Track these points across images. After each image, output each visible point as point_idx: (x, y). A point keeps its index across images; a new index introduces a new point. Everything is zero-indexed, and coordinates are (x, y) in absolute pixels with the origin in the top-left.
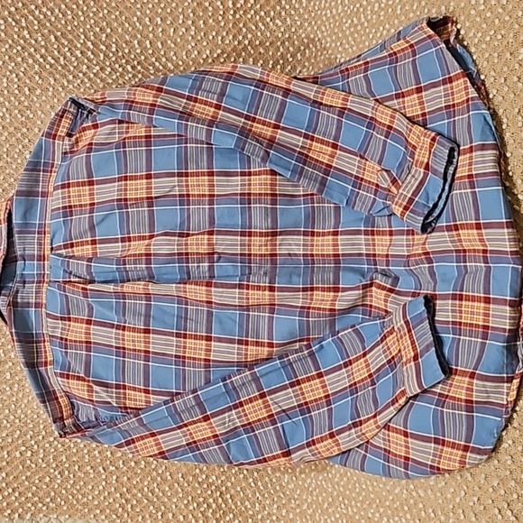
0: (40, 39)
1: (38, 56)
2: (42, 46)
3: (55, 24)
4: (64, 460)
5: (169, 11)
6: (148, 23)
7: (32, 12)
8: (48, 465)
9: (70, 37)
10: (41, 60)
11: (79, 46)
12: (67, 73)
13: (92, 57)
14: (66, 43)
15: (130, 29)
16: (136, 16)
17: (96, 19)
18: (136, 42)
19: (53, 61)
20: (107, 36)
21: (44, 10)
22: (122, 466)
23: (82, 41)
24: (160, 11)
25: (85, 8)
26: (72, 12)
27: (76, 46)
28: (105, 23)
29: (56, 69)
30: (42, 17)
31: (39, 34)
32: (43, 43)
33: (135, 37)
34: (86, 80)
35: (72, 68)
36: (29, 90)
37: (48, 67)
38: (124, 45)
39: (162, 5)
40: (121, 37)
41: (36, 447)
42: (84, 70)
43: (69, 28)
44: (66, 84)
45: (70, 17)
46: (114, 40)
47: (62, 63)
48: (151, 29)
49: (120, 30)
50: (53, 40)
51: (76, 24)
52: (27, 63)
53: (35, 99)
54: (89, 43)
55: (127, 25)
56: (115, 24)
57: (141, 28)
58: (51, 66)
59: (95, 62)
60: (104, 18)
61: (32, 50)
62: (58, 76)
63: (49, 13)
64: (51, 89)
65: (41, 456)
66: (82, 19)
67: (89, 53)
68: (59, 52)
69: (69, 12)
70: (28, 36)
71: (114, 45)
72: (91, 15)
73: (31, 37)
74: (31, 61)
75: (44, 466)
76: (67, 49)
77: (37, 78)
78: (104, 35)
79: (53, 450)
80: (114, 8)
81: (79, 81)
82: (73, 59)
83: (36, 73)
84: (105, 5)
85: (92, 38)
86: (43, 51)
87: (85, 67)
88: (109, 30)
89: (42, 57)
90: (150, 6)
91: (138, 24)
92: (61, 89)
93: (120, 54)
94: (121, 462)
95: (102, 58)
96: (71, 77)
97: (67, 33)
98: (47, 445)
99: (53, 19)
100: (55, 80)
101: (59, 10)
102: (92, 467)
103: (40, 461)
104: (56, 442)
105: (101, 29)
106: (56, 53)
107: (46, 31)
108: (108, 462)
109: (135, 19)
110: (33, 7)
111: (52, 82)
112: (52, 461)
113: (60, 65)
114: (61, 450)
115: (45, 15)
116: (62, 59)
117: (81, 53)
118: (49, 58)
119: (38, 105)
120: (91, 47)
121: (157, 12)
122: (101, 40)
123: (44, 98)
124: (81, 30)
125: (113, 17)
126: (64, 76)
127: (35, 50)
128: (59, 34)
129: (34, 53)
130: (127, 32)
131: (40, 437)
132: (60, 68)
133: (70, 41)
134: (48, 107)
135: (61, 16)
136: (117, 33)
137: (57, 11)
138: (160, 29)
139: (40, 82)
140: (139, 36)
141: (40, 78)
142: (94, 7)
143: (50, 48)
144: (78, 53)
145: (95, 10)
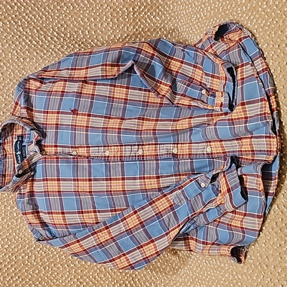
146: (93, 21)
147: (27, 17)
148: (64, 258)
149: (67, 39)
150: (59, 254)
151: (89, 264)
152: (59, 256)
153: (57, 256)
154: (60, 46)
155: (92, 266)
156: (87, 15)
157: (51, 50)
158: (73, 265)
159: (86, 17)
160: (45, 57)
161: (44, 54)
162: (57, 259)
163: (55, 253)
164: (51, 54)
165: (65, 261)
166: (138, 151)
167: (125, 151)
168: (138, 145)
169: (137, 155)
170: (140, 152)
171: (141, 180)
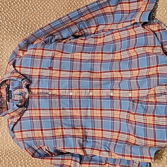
0: (6, 23)
1: (5, 28)
2: (7, 25)
3: (11, 18)
4: (12, 163)
5: (48, 15)
6: (41, 19)
7: (3, 14)
8: (6, 165)
9: (16, 23)
10: (6, 30)
11: (19, 25)
12: (15, 34)
13: (23, 29)
14: (14, 24)
15: (35, 21)
16: (38, 16)
17: (24, 17)
18: (37, 25)
19: (10, 30)
20: (28, 23)
21: (7, 14)
22: (31, 165)
23: (20, 24)
24: (45, 15)
25: (21, 14)
26: (16, 15)
27: (18, 26)
28: (27, 19)
29: (11, 33)
30: (6, 16)
31: (6, 21)
32: (7, 24)
33: (37, 23)
34: (21, 37)
35: (17, 33)
36: (2, 39)
37: (9, 32)
38: (33, 26)
39: (46, 13)
40: (33, 23)
41: (2, 159)
42: (21, 33)
43: (15, 20)
44: (15, 38)
45: (16, 16)
46: (30, 24)
47: (13, 31)
48: (42, 21)
49: (32, 21)
50: (10, 23)
51: (18, 18)
52: (2, 31)
53: (4, 42)
54: (22, 25)
55: (34, 19)
56: (31, 19)
57: (39, 20)
58: (10, 32)
59: (24, 31)
60: (27, 17)
61: (3, 26)
62: (12, 35)
63: (9, 15)
64: (10, 39)
65: (4, 162)
66: (20, 17)
67: (22, 28)
68: (12, 27)
69: (15, 15)
70: (2, 22)
71: (30, 26)
72: (23, 16)
73: (3, 22)
74: (3, 30)
75: (4, 165)
76: (15, 26)
77: (5, 35)
78: (27, 22)
79: (8, 160)
80: (30, 14)
81: (19, 37)
82: (17, 30)
83: (5, 34)
84: (27, 13)
85: (23, 23)
86: (7, 27)
87: (21, 32)
88: (28, 21)
89: (6, 29)
90: (42, 13)
91: (38, 19)
92: (13, 39)
93: (32, 29)
94: (31, 163)
95: (26, 30)
96: (16, 36)
97: (15, 21)
98: (6, 158)
99: (10, 17)
100: (11, 36)
101: (12, 14)
102: (21, 166)
103: (3, 164)
104: (9, 157)
105: (26, 21)
106: (11, 27)
107: (8, 20)
108: (26, 164)
109: (37, 17)
110: (4, 13)
111: (10, 37)
112: (7, 164)
113: (13, 32)
114: (11, 160)
115: (8, 15)
116: (13, 29)
117: (20, 28)
118: (9, 29)
119: (5, 44)
120: (23, 26)
121: (44, 15)
122: (26, 24)
123: (7, 42)
124: (19, 21)
125: (30, 17)
126: (14, 35)
127: (4, 27)
128: (12, 21)
129: (4, 28)
130: (34, 21)
131: (4, 156)
132: (12, 33)
133: (16, 24)
134: (9, 45)
135: (13, 16)
136: (31, 22)
137: (11, 14)
138: (45, 21)
139: (6, 37)
140: (38, 23)
141: (6, 35)
142: (24, 13)
143: (9, 26)
144: (18, 28)
145: (24, 14)
146: (45, 19)
147: (5, 14)
148: (23, 161)
149: (29, 29)
150: (20, 159)
151: (38, 165)
152: (20, 160)
153: (19, 160)
154: (25, 33)
155: (40, 166)
156: (41, 15)
157: (20, 35)
158: (28, 166)
159: (41, 17)
160: (16, 39)
161: (15, 37)
162: (18, 162)
163: (18, 158)
164: (20, 37)
165: (23, 163)
166: (90, 93)
167: (82, 93)
168: (90, 89)
169: (89, 95)
170: (91, 94)
171: (91, 111)
